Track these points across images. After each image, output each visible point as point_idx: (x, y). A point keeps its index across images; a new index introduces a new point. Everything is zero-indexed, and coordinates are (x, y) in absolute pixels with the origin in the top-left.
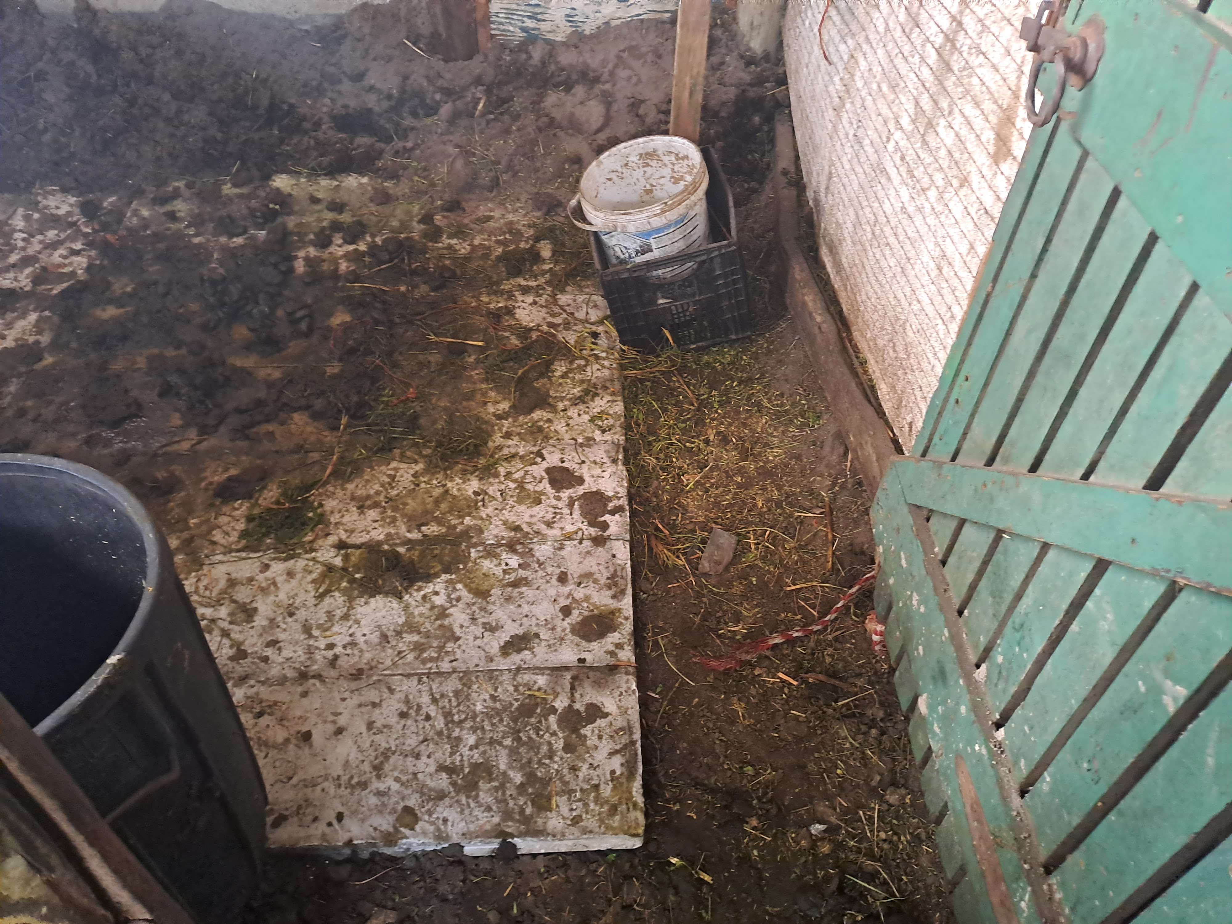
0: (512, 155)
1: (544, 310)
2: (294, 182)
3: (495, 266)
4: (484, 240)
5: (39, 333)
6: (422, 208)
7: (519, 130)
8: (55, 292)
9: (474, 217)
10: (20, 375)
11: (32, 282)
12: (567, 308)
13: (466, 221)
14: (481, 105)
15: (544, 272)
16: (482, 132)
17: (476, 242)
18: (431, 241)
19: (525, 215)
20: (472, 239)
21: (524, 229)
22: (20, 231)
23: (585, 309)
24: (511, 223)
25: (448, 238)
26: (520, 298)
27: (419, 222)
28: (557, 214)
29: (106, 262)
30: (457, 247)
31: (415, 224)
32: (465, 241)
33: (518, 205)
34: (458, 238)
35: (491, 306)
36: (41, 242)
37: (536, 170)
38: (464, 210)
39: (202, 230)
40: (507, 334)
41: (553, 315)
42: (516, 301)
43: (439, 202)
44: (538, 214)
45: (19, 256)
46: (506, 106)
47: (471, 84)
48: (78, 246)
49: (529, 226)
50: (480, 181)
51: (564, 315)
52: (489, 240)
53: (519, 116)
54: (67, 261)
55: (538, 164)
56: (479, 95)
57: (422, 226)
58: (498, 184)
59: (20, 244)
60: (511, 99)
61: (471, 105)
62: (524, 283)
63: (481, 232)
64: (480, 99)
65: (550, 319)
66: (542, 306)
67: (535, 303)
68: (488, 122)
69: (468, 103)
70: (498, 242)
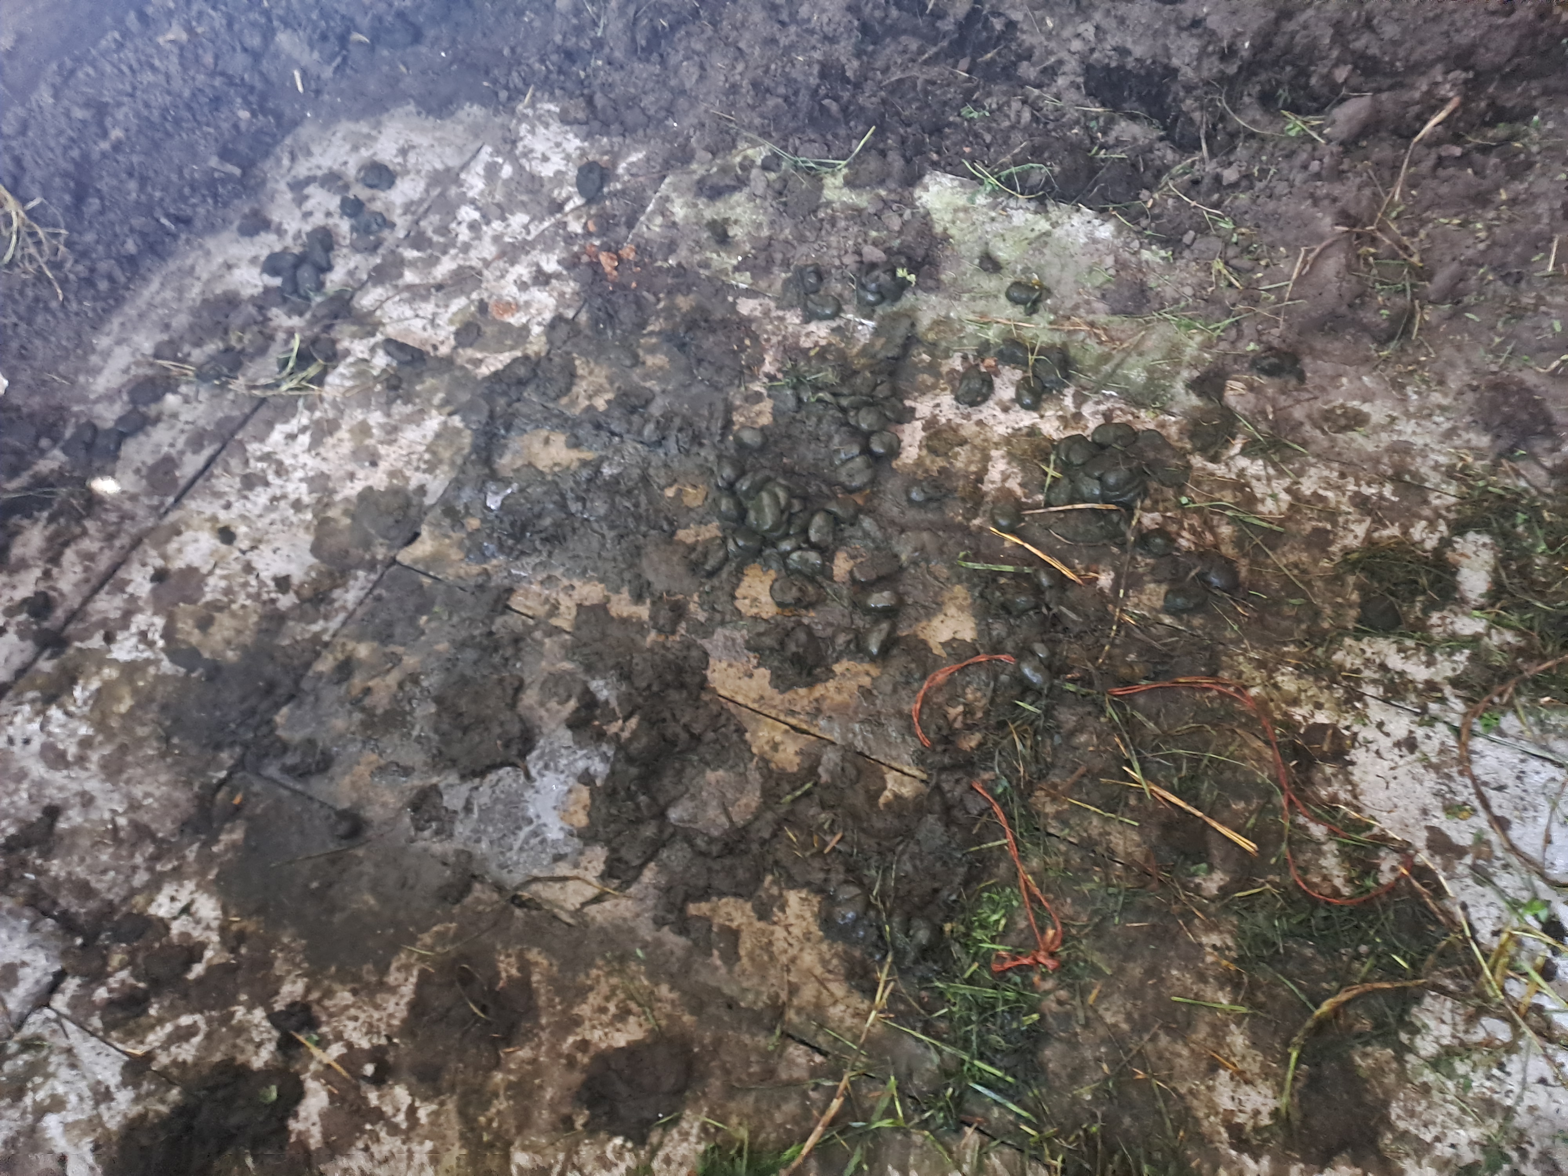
0: (1470, 262)
1: (1430, 779)
2: (962, 201)
3: (1335, 579)
4: (1329, 486)
5: (431, 468)
6: (1207, 346)
7: (1513, 202)
8: (485, 371)
9: (1319, 405)
10: (371, 566)
11: (457, 334)
12: (1494, 798)
13: (1298, 413)
14: (1442, 115)
15: (1455, 643)
16: (1413, 183)
17: (1307, 487)
18: (1203, 451)
19: (1450, 434)
20: (1300, 473)
21: (1434, 479)
22: (473, 202)
23: (1543, 821)
24: (1404, 449)
25: (1244, 452)
26: (1376, 711)
27: (1194, 385)
28: (1533, 457)
29: (583, 317)
30: (1260, 489)
31: (1179, 387)
32: (1281, 474)
33: (1437, 398)
34: (1269, 461)
35: (1298, 713)
36: (497, 239)
37: (1517, 313)
38: (1301, 377)
39: (763, 284)
40: (1318, 831)
41: (1453, 809)
42: (1362, 718)
43: (1252, 346)
44: (1484, 441)
45: (453, 266)
46: (1502, 130)
47: (1439, 59)
48: (550, 264)
49: (1450, 473)
50: (1367, 316)
51: (1481, 821)
52: (1339, 488)
53: (1529, 165)
54: (523, 297)
55: (1528, 300)
56: (1446, 90)
57: (1194, 400)
58: (1407, 332)
59: (464, 234)
60: (1525, 115)
61: (1416, 109)
62: (1395, 662)
63: (1325, 458)
64: (1445, 101)
65: (1440, 820)
66: (1428, 765)
67: (1410, 744)
68: (1441, 162)
69: (1407, 105)
70: (1361, 503)
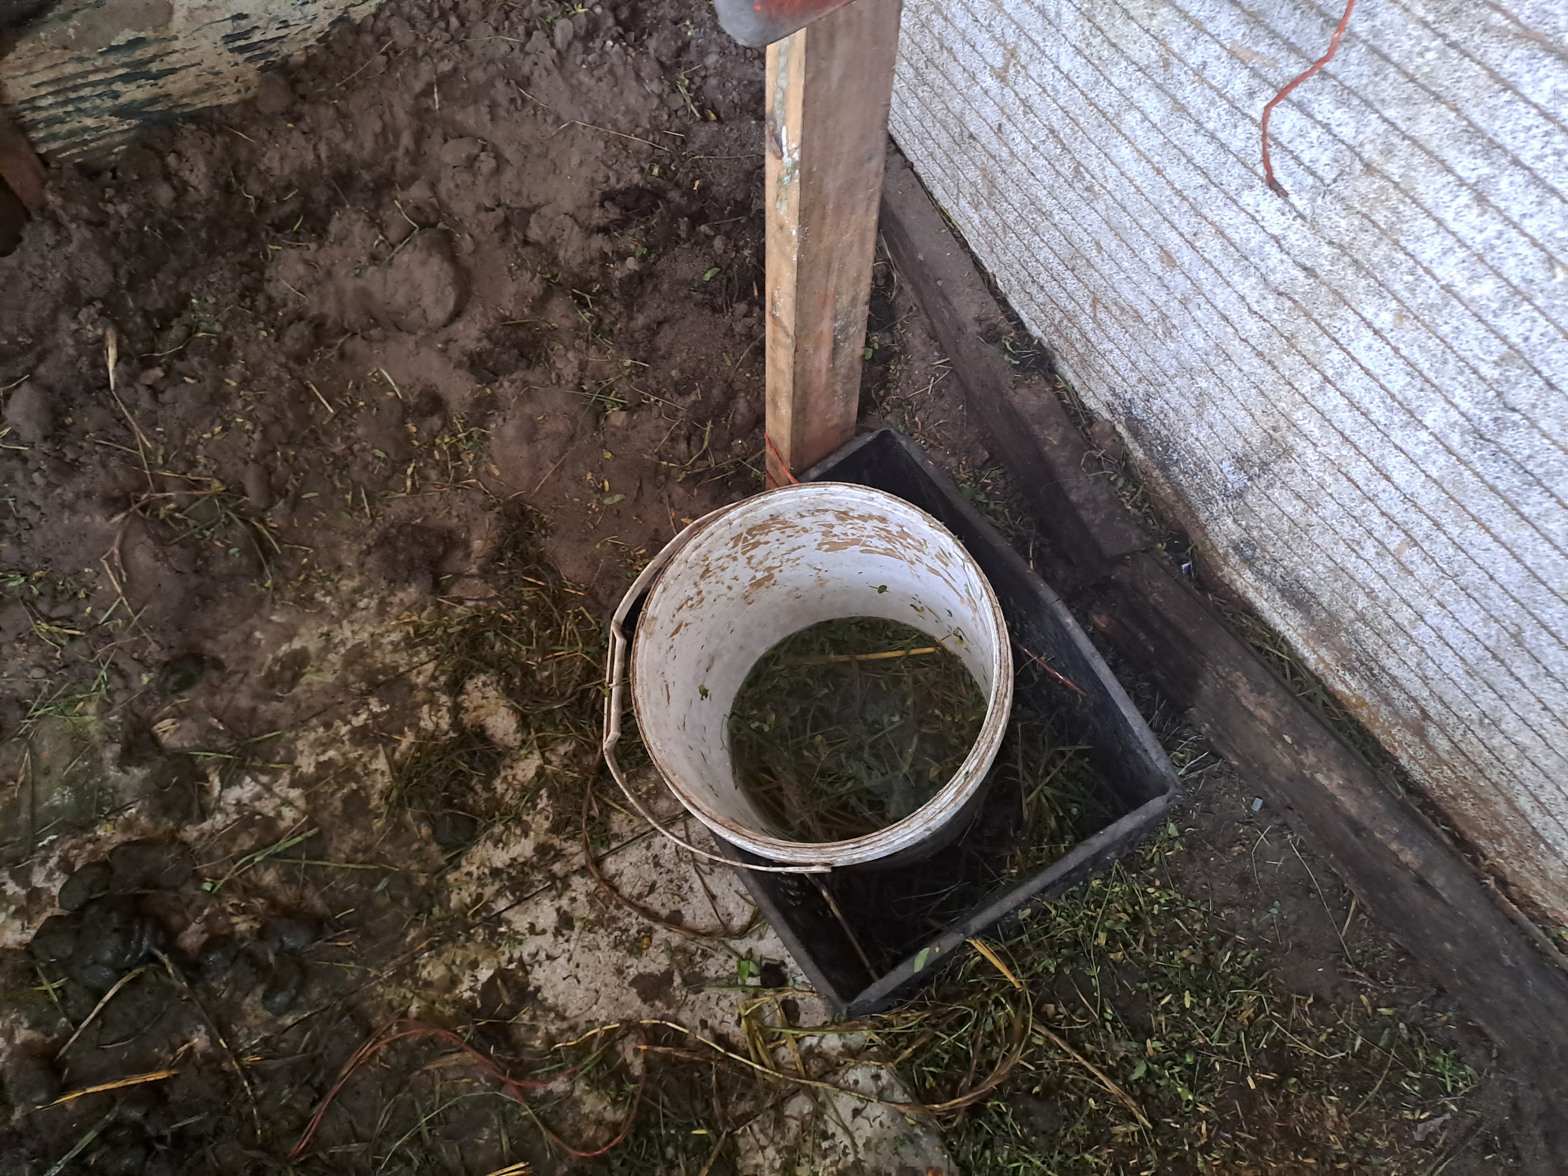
0: (263, 454)
1: (602, 938)
3: (398, 828)
4: (324, 745)
6: (105, 708)
7: (245, 383)
9: (256, 676)
12: (654, 902)
13: (244, 701)
14: (112, 353)
15: (529, 793)
16: (150, 422)
17: (307, 765)
18: (187, 817)
19: (383, 607)
20: (290, 759)
21: (402, 659)
23: (697, 885)
24: (358, 654)
25: (226, 784)
26: (520, 921)
27: (125, 760)
28: (459, 575)
30: (267, 807)
31: (112, 772)
32: (275, 774)
33: (347, 585)
34: (252, 771)
35: (464, 991)
37: (341, 464)
38: (219, 665)
40: (559, 1085)
41: (636, 949)
42: (515, 939)
43: (145, 679)
44: (411, 593)
46: (176, 332)
47: (56, 310)
49: (410, 644)
50: (220, 567)
51: (661, 933)
52: (334, 741)
53: (229, 343)
55: (339, 447)
56: (91, 332)
57: (138, 773)
58: (268, 553)
60: (183, 303)
61: (84, 364)
62: (500, 858)
63: (301, 723)
64: (101, 341)
65: (636, 967)
66: (590, 926)
67: (565, 922)
68: (154, 390)
69: (72, 362)
70: (361, 736)
